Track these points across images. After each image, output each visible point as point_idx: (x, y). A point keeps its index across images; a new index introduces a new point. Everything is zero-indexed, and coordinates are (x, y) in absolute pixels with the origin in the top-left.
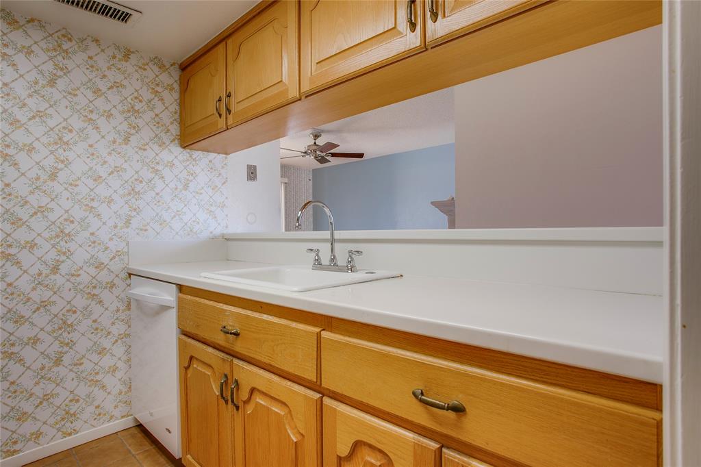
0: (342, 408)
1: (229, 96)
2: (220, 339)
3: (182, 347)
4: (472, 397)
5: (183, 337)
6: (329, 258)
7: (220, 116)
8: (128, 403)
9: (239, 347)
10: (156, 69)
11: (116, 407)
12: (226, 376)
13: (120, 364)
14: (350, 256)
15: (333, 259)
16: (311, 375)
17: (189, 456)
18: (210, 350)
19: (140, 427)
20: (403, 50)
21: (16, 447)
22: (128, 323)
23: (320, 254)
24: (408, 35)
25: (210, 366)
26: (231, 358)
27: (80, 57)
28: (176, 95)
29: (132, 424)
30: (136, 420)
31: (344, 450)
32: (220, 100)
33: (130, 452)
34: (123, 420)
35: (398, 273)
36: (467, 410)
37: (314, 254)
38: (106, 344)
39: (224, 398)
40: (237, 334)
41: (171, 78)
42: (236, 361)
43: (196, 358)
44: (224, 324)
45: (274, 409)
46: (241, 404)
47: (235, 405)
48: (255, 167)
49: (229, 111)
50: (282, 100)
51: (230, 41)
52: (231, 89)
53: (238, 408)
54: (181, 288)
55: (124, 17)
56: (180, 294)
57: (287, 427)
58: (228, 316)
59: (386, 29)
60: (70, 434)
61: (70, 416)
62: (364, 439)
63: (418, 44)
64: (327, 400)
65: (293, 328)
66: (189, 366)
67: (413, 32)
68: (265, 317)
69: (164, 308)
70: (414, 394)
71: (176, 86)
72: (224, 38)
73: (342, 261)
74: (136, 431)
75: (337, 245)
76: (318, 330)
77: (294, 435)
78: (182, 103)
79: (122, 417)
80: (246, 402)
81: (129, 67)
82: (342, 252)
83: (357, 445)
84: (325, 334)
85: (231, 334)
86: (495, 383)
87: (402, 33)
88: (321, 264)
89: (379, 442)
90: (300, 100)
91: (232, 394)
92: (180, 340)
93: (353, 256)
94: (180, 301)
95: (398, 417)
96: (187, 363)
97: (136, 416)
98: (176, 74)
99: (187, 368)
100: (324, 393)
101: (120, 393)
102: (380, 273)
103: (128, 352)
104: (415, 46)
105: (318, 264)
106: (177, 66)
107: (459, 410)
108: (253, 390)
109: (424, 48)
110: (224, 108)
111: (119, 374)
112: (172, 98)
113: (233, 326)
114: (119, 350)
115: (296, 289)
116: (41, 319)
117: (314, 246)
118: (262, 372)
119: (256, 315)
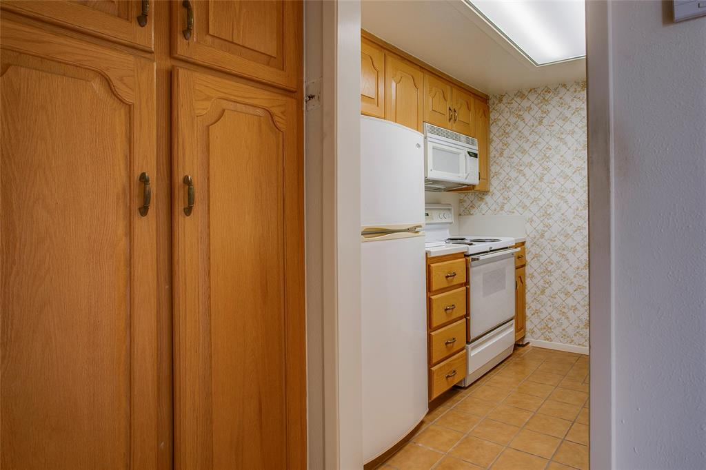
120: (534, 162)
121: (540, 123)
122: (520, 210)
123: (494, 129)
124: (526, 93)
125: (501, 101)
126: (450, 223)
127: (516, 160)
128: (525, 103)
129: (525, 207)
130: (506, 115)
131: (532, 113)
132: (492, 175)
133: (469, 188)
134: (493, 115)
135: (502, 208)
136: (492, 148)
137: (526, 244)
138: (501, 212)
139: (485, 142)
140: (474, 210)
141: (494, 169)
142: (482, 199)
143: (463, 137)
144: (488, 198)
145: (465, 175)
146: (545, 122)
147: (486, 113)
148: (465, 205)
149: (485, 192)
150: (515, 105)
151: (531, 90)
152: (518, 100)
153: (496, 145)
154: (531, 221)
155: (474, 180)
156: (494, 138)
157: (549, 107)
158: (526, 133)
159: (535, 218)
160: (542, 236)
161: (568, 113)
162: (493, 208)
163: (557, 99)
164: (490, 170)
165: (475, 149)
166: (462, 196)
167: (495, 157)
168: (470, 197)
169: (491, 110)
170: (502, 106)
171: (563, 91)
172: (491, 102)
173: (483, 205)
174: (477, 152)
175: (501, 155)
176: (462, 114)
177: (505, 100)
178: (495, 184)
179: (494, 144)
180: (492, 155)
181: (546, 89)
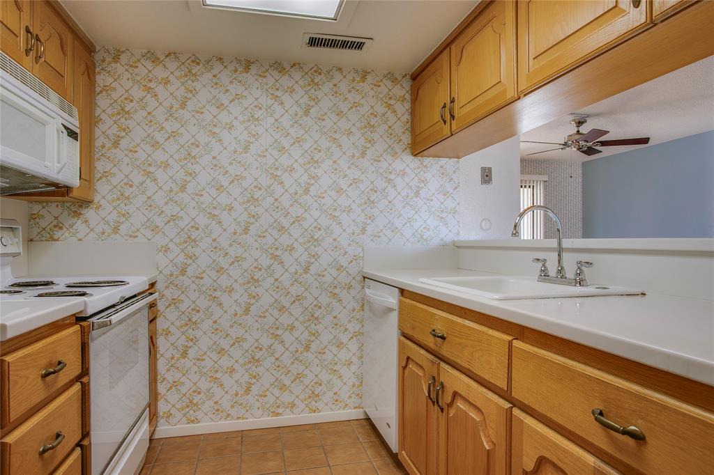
0: (529, 421)
1: (453, 101)
2: (430, 342)
3: (401, 347)
4: (652, 425)
5: (403, 338)
6: (555, 270)
7: (445, 122)
8: (359, 396)
9: (445, 351)
10: (389, 83)
11: (350, 397)
12: (434, 378)
13: (354, 359)
14: (579, 268)
15: (561, 271)
16: (502, 384)
17: (403, 452)
18: (423, 352)
19: (368, 419)
20: (625, 31)
21: (280, 411)
22: (361, 322)
23: (547, 265)
24: (631, 12)
25: (421, 367)
26: (439, 361)
27: (327, 87)
28: (408, 105)
29: (362, 417)
30: (366, 414)
31: (529, 465)
32: (444, 107)
33: (358, 439)
34: (355, 410)
35: (639, 291)
36: (647, 439)
37: (541, 264)
38: (344, 338)
39: (431, 399)
40: (443, 338)
41: (402, 90)
42: (443, 365)
43: (412, 360)
44: (434, 328)
45: (471, 414)
46: (445, 407)
47: (439, 406)
48: (490, 169)
49: (453, 117)
50: (500, 102)
51: (453, 46)
52: (455, 95)
53: (442, 410)
54: (402, 292)
55: (359, 46)
56: (402, 298)
57: (481, 434)
58: (437, 320)
59: (606, 10)
60: (315, 412)
61: (315, 396)
62: (548, 455)
63: (643, 20)
64: (516, 412)
65: (489, 335)
66: (406, 366)
67: (637, 7)
68: (467, 323)
69: (391, 310)
70: (593, 413)
71: (408, 97)
72: (447, 45)
73: (570, 273)
74: (364, 423)
75: (565, 255)
76: (510, 338)
77: (487, 442)
78: (413, 112)
79: (355, 408)
80: (450, 405)
81: (366, 87)
82: (570, 262)
83: (541, 461)
84: (516, 343)
85: (438, 337)
86: (677, 412)
87: (624, 11)
88: (548, 276)
89: (560, 460)
90: (519, 99)
91: (437, 395)
92: (399, 340)
93: (583, 268)
94: (401, 303)
95: (578, 436)
96: (406, 363)
97: (366, 410)
98: (407, 84)
99: (404, 368)
100: (515, 403)
101: (354, 386)
102: (614, 289)
103: (361, 349)
104: (639, 24)
105: (544, 276)
106: (408, 77)
107: (638, 438)
108: (455, 394)
109: (652, 23)
110: (449, 114)
111: (354, 368)
112: (403, 109)
113: (441, 328)
114: (354, 346)
115: (497, 297)
116: (297, 310)
117: (541, 255)
118: (463, 377)
119: (460, 320)
120: (171, 162)
121: (183, 105)
122: (148, 233)
123: (102, 102)
124: (162, 57)
125: (116, 58)
126: (15, 255)
127: (141, 156)
128: (159, 72)
129: (155, 229)
130: (128, 85)
131: (171, 88)
132: (97, 176)
133: (59, 191)
134: (101, 80)
135: (116, 230)
136: (97, 132)
137: (157, 284)
138: (113, 236)
139: (90, 119)
140: (61, 232)
141: (101, 166)
142: (77, 214)
143: (54, 95)
144: (89, 213)
145: (57, 166)
146: (191, 105)
147: (90, 71)
148: (43, 223)
149: (85, 203)
150: (142, 71)
151: (170, 54)
152: (149, 64)
153: (106, 128)
154: (166, 250)
155: (69, 175)
156: (103, 116)
157: (198, 85)
158: (160, 115)
159: (171, 246)
160: (183, 272)
161: (224, 99)
162: (98, 229)
163: (210, 75)
164: (95, 168)
165: (74, 124)
166: (36, 208)
167: (103, 147)
168: (53, 209)
169: (97, 70)
170: (119, 68)
171: (218, 67)
172: (98, 57)
173: (79, 224)
174: (77, 131)
175: (116, 144)
176: (51, 51)
177: (124, 59)
178: (103, 191)
179: (102, 127)
180: (98, 143)
181: (193, 58)
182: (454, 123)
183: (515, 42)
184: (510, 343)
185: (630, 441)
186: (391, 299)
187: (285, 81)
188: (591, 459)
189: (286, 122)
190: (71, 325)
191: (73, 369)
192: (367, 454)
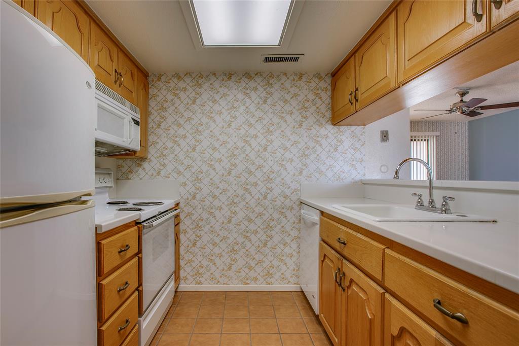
0: (395, 302)
1: (357, 90)
2: (337, 246)
3: (321, 248)
4: (472, 314)
5: (322, 242)
6: (428, 201)
7: (352, 104)
8: (298, 277)
9: (346, 252)
10: (317, 80)
11: (291, 277)
12: (339, 269)
13: (294, 253)
14: (444, 201)
15: (431, 202)
16: (379, 277)
17: (322, 315)
18: (333, 252)
19: (302, 292)
20: (471, 38)
21: (248, 282)
22: (299, 230)
23: (422, 198)
24: (475, 25)
25: (332, 261)
26: (342, 258)
27: (278, 85)
28: (329, 93)
29: (299, 290)
30: (302, 289)
31: (395, 332)
32: (351, 94)
33: (295, 303)
36: (470, 323)
37: (417, 198)
38: (288, 240)
39: (337, 282)
40: (344, 244)
41: (326, 84)
42: (344, 261)
43: (328, 257)
44: (339, 237)
45: (360, 294)
46: (346, 288)
47: (342, 287)
48: (387, 132)
49: (357, 100)
50: (388, 90)
51: (357, 54)
52: (358, 86)
53: (344, 290)
54: (322, 213)
55: (296, 59)
56: (322, 217)
57: (366, 308)
58: (342, 232)
59: (457, 25)
60: (269, 284)
61: (269, 274)
62: (406, 326)
63: (484, 30)
64: (387, 296)
65: (372, 244)
66: (324, 260)
67: (480, 21)
68: (359, 235)
69: (314, 224)
70: (434, 301)
71: (329, 88)
72: (353, 53)
73: (438, 203)
74: (300, 293)
75: (435, 192)
76: (383, 247)
77: (370, 314)
78: (332, 97)
79: (295, 284)
80: (349, 287)
81: (302, 83)
82: (438, 196)
83: (403, 330)
84: (388, 251)
85: (341, 243)
86: (489, 307)
87: (471, 25)
88: (423, 205)
89: (413, 330)
90: (399, 87)
91: (341, 280)
92: (320, 243)
93: (448, 201)
94: (321, 220)
95: (425, 316)
96: (324, 258)
97: (302, 286)
98: (329, 80)
99: (323, 261)
100: (387, 290)
101: (294, 270)
102: (471, 217)
103: (299, 247)
104: (481, 33)
105: (420, 205)
106: (329, 75)
107: (464, 322)
108: (352, 281)
110: (355, 98)
111: (294, 259)
112: (326, 96)
113: (343, 238)
114: (294, 245)
117: (418, 191)
118: (356, 270)
119: (354, 233)
120: (188, 135)
121: (194, 102)
122: (175, 175)
123: (152, 103)
124: (183, 76)
125: (159, 79)
126: (110, 187)
127: (172, 132)
128: (181, 84)
129: (179, 173)
130: (165, 93)
131: (188, 93)
132: (150, 144)
133: (130, 153)
134: (152, 91)
135: (159, 173)
136: (150, 120)
137: (180, 204)
138: (157, 177)
139: (146, 113)
140: (132, 175)
141: (151, 138)
142: (140, 165)
143: (127, 103)
144: (146, 165)
145: (129, 140)
146: (198, 101)
147: (146, 87)
148: (124, 170)
149: (144, 159)
150: (172, 85)
151: (187, 74)
152: (176, 81)
153: (154, 117)
154: (185, 184)
155: (135, 145)
156: (153, 111)
157: (202, 90)
158: (182, 108)
159: (187, 182)
160: (194, 197)
161: (217, 97)
162: (150, 173)
163: (208, 84)
164: (148, 139)
165: (138, 117)
166: (121, 162)
167: (152, 128)
168: (128, 162)
169: (150, 86)
170: (160, 84)
171: (213, 78)
172: (150, 79)
173: (140, 170)
174: (139, 120)
175: (159, 126)
176: (126, 80)
177: (163, 79)
178: (152, 152)
179: (152, 117)
180: (150, 126)
181: (199, 75)
182: (357, 104)
183: (396, 50)
184: (384, 250)
185: (458, 324)
186: (316, 217)
187: (252, 84)
188: (434, 333)
189: (252, 108)
190: (133, 226)
191: (134, 249)
192: (300, 313)
